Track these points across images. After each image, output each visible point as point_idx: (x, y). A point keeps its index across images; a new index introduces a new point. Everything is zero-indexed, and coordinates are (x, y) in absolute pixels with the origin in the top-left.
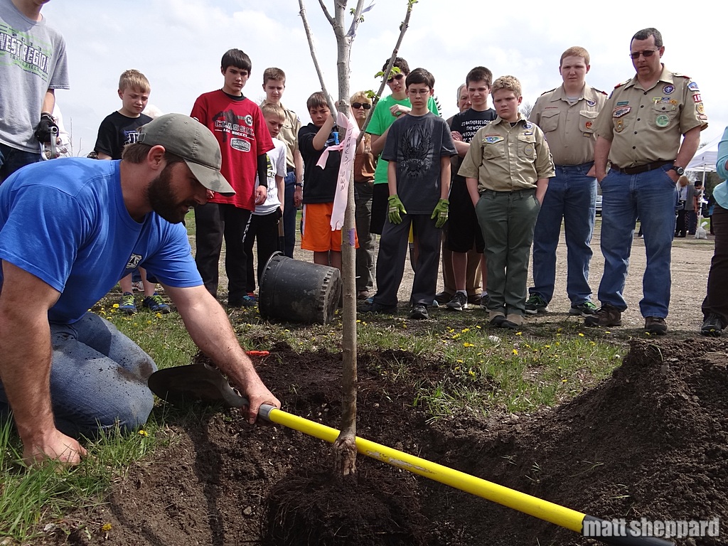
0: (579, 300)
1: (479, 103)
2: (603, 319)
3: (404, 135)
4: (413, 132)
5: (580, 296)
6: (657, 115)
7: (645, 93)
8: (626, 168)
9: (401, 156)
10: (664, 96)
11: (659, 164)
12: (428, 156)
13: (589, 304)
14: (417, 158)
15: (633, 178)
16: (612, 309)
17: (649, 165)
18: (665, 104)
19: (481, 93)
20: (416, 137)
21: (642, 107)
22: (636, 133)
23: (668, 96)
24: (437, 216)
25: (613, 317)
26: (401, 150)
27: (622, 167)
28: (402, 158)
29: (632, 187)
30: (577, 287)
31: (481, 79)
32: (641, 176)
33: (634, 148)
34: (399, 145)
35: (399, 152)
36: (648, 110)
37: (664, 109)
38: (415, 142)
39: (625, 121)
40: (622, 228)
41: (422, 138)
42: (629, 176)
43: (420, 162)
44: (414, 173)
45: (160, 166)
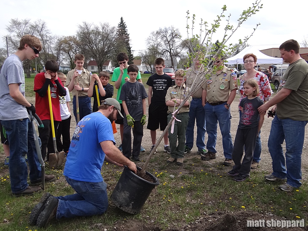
0: (200, 148)
1: (160, 73)
2: (208, 157)
3: (128, 90)
4: (132, 89)
5: (201, 147)
6: (221, 85)
7: (217, 76)
8: (211, 103)
9: (128, 99)
10: (224, 77)
11: (221, 103)
12: (139, 99)
13: (204, 150)
14: (135, 100)
15: (214, 107)
16: (211, 153)
17: (218, 103)
18: (224, 81)
19: (161, 69)
20: (134, 92)
21: (216, 81)
22: (214, 91)
23: (225, 78)
24: (143, 121)
25: (212, 156)
26: (128, 96)
27: (210, 103)
28: (129, 100)
29: (213, 110)
30: (200, 143)
31: (160, 64)
32: (216, 106)
33: (213, 97)
34: (127, 95)
35: (127, 97)
36: (218, 82)
37: (223, 82)
38: (134, 93)
39: (210, 86)
40: (213, 124)
41: (135, 91)
42: (212, 106)
43: (136, 101)
44: (134, 106)
45: (112, 110)
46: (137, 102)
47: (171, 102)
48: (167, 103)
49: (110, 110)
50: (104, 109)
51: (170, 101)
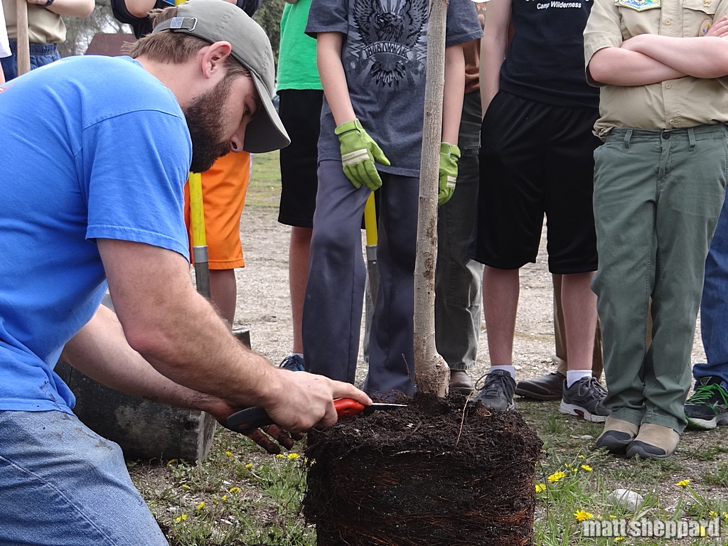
14: (396, 41)
26: (355, 15)
35: (351, 20)
38: (392, 3)
44: (389, 79)
45: (218, 74)
46: (410, 55)
47: (622, 57)
48: (598, 65)
49: (201, 73)
50: (162, 61)
51: (614, 49)
